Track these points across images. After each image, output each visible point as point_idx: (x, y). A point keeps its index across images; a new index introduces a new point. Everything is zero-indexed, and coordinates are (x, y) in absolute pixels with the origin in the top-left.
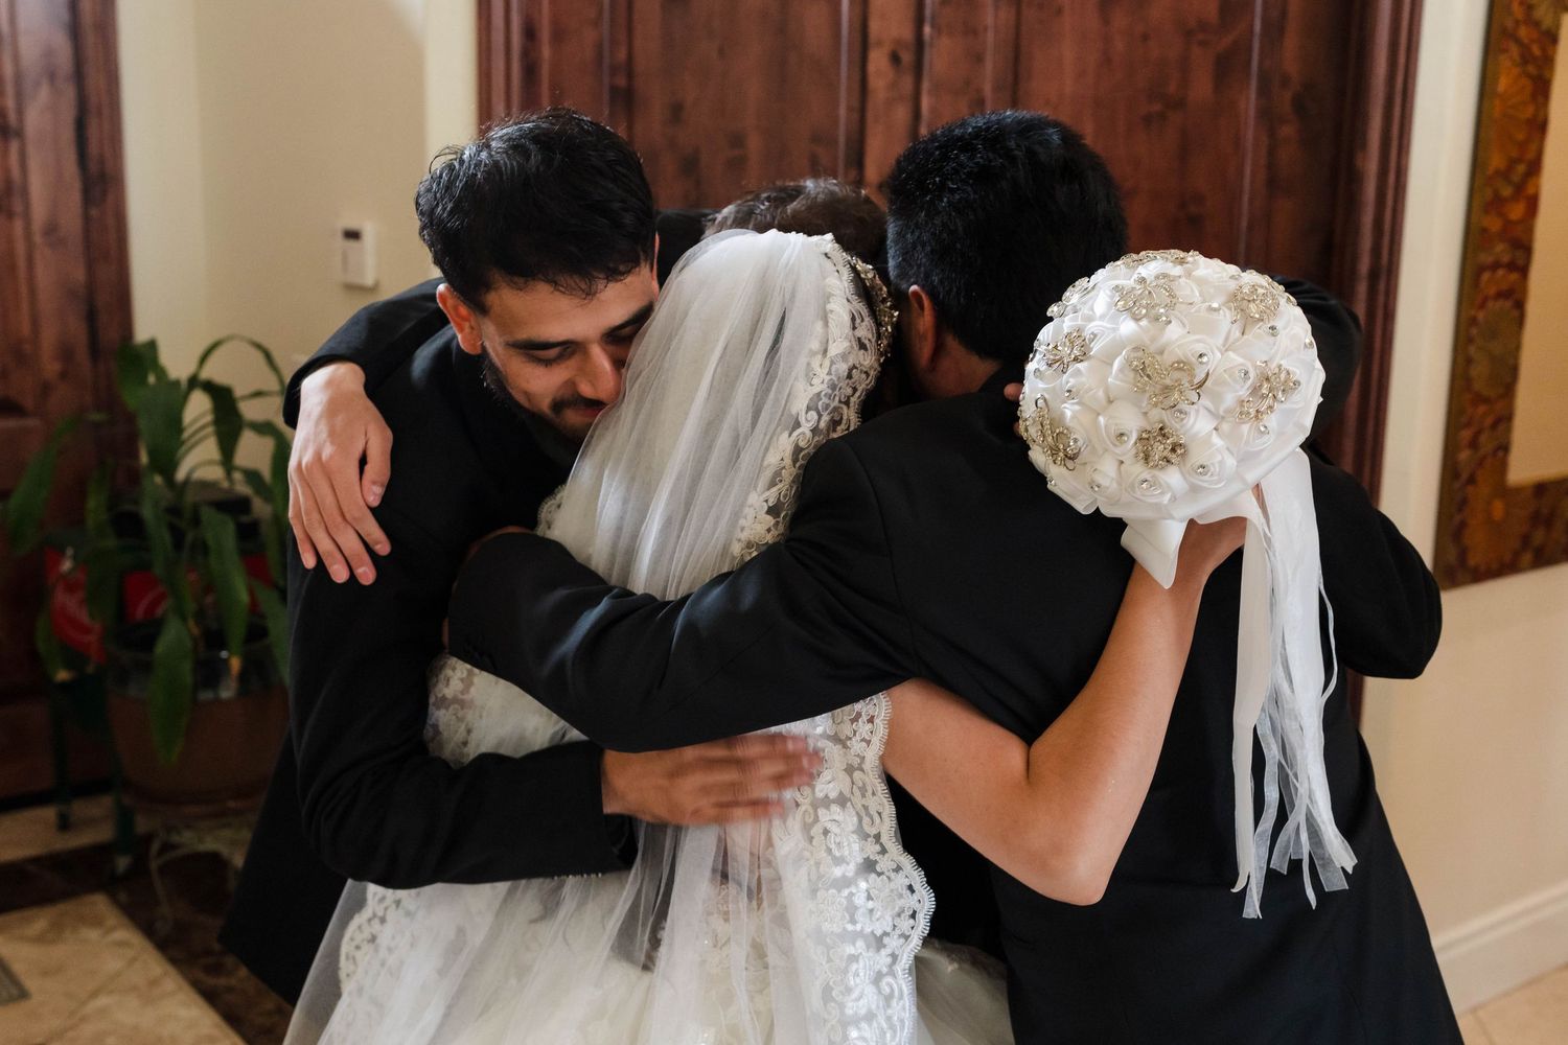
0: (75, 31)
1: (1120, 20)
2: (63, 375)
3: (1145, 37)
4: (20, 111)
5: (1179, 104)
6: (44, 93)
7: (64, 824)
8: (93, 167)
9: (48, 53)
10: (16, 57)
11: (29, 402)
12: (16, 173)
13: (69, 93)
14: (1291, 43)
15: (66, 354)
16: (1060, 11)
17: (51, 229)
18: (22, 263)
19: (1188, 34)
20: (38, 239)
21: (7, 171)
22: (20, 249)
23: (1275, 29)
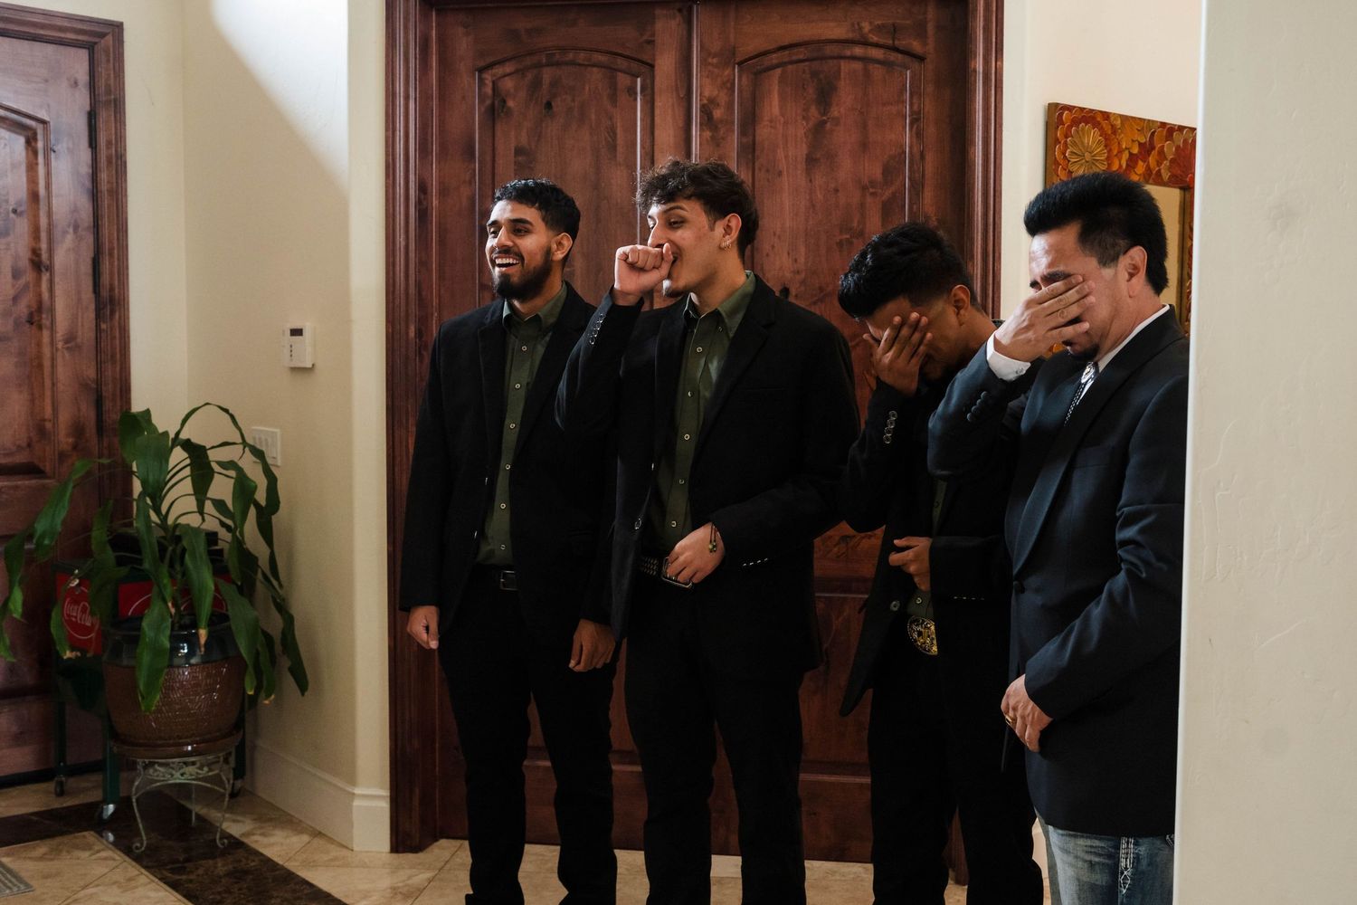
0: (95, 195)
1: (819, 180)
2: (75, 447)
3: (836, 191)
4: (51, 250)
5: (861, 234)
6: (70, 237)
7: (61, 793)
8: (105, 293)
9: (75, 210)
10: (50, 214)
11: (48, 468)
12: (46, 295)
13: (89, 239)
14: (928, 195)
15: (78, 430)
16: (780, 174)
17: (70, 338)
18: (47, 363)
19: (864, 188)
20: (60, 345)
21: (40, 295)
22: (47, 351)
23: (917, 186)
